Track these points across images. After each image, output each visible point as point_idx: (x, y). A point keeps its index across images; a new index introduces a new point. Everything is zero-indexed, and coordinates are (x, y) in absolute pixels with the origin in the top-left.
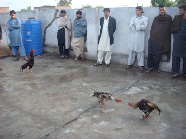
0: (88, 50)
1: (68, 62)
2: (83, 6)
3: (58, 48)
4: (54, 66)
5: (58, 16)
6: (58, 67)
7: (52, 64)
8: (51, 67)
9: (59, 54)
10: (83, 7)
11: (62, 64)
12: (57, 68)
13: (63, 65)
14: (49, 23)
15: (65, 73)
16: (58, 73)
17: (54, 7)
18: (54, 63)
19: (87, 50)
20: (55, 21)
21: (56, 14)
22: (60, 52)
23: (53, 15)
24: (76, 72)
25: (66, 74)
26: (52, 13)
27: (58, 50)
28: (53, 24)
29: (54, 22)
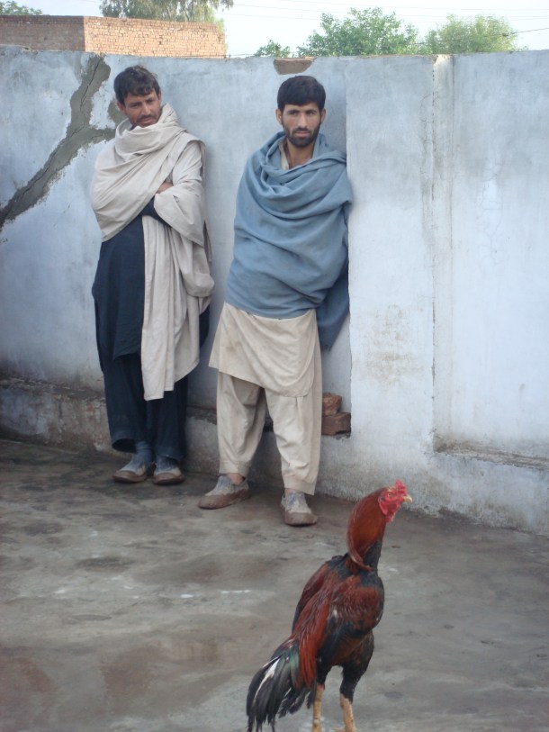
0: (355, 423)
1: (180, 526)
2: (327, 21)
3: (98, 395)
4: (54, 554)
5: (100, 116)
6: (92, 564)
7: (38, 538)
8: (27, 563)
9: (103, 445)
10: (323, 33)
11: (132, 540)
12: (81, 577)
13: (138, 546)
14: (25, 178)
15: (145, 627)
16: (92, 618)
17: (76, 23)
18: (58, 528)
19: (348, 417)
20: (74, 161)
21: (81, 102)
22: (113, 428)
23: (54, 108)
24: (246, 614)
25: (156, 632)
26: (47, 86)
27: (100, 410)
28: (55, 189)
29: (70, 171)
